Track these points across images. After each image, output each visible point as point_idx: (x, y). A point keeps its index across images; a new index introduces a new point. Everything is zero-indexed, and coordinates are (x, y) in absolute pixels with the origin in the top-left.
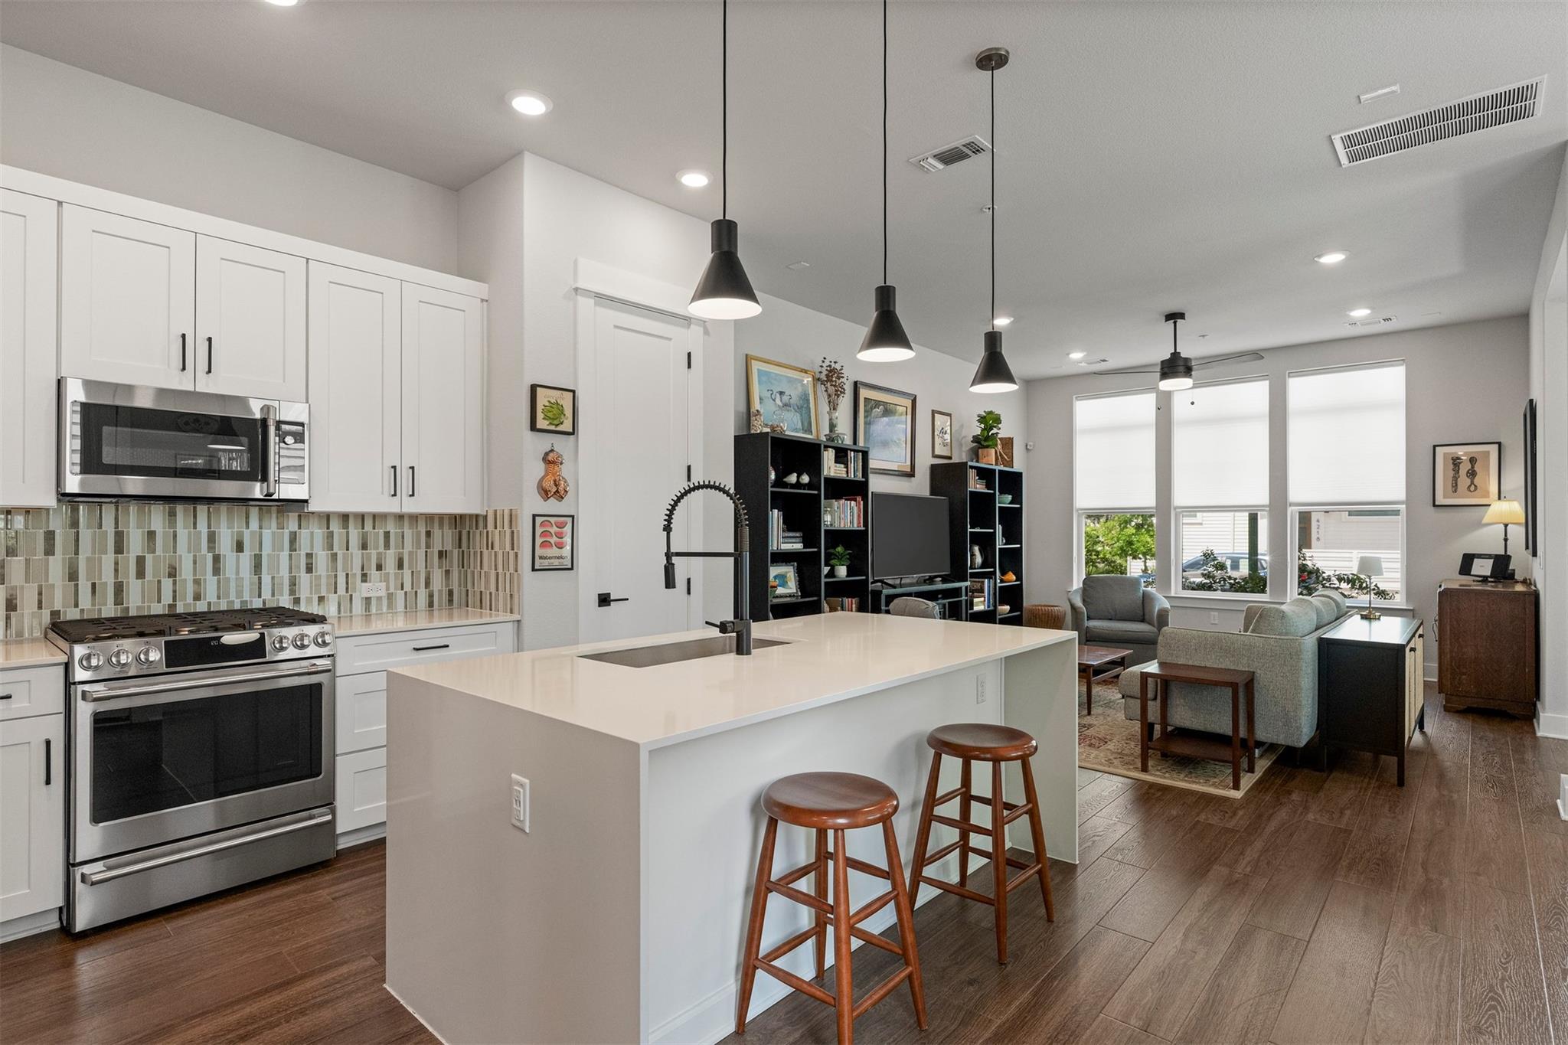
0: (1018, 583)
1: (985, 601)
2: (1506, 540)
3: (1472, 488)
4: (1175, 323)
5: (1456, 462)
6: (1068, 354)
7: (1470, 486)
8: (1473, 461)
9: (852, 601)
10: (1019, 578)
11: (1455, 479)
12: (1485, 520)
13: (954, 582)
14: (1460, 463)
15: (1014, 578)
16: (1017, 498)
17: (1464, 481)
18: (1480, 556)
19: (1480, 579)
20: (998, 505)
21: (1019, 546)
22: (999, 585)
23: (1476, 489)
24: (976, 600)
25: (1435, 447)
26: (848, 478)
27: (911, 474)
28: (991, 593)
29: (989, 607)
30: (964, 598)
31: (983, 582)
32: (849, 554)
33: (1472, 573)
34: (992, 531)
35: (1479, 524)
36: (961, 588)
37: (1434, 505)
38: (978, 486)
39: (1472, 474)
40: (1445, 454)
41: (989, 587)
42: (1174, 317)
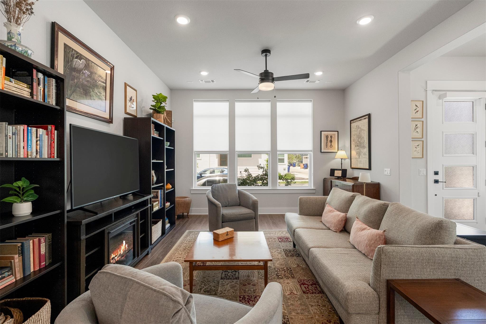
0: (173, 189)
1: (159, 203)
2: (342, 164)
3: (331, 146)
4: (266, 55)
5: (327, 137)
6: (200, 72)
7: (331, 145)
8: (331, 137)
9: (39, 241)
10: (173, 186)
11: (327, 143)
12: (336, 158)
13: (144, 197)
14: (328, 137)
15: (171, 186)
16: (172, 144)
17: (329, 144)
18: (337, 170)
19: (337, 177)
20: (165, 147)
21: (173, 169)
22: (166, 192)
23: (332, 147)
24: (154, 204)
25: (321, 131)
26: (32, 100)
27: (110, 121)
28: (162, 197)
29: (161, 206)
30: (149, 205)
31: (158, 192)
32: (34, 189)
33: (335, 176)
34: (162, 161)
35: (334, 158)
36: (148, 199)
37: (321, 152)
38: (155, 134)
39: (331, 141)
40: (324, 134)
41: (161, 194)
42: (266, 52)
